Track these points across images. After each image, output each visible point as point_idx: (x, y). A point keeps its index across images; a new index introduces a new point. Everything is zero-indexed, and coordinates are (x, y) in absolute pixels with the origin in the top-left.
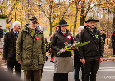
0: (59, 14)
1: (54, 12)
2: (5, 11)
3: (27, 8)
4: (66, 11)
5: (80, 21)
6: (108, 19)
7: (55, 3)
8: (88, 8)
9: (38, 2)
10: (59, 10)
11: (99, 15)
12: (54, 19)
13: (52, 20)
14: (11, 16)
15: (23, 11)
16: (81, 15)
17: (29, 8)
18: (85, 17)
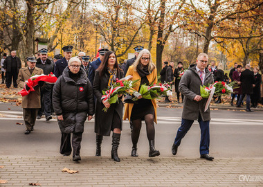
0: (126, 39)
1: (118, 36)
2: (47, 33)
3: (79, 29)
4: (136, 33)
5: (156, 49)
6: (198, 47)
7: (121, 21)
8: (168, 29)
9: (95, 21)
10: (126, 33)
11: (185, 41)
12: (119, 45)
13: (115, 48)
14: (56, 40)
15: (73, 32)
16: (158, 41)
17: (81, 29)
18: (164, 43)
